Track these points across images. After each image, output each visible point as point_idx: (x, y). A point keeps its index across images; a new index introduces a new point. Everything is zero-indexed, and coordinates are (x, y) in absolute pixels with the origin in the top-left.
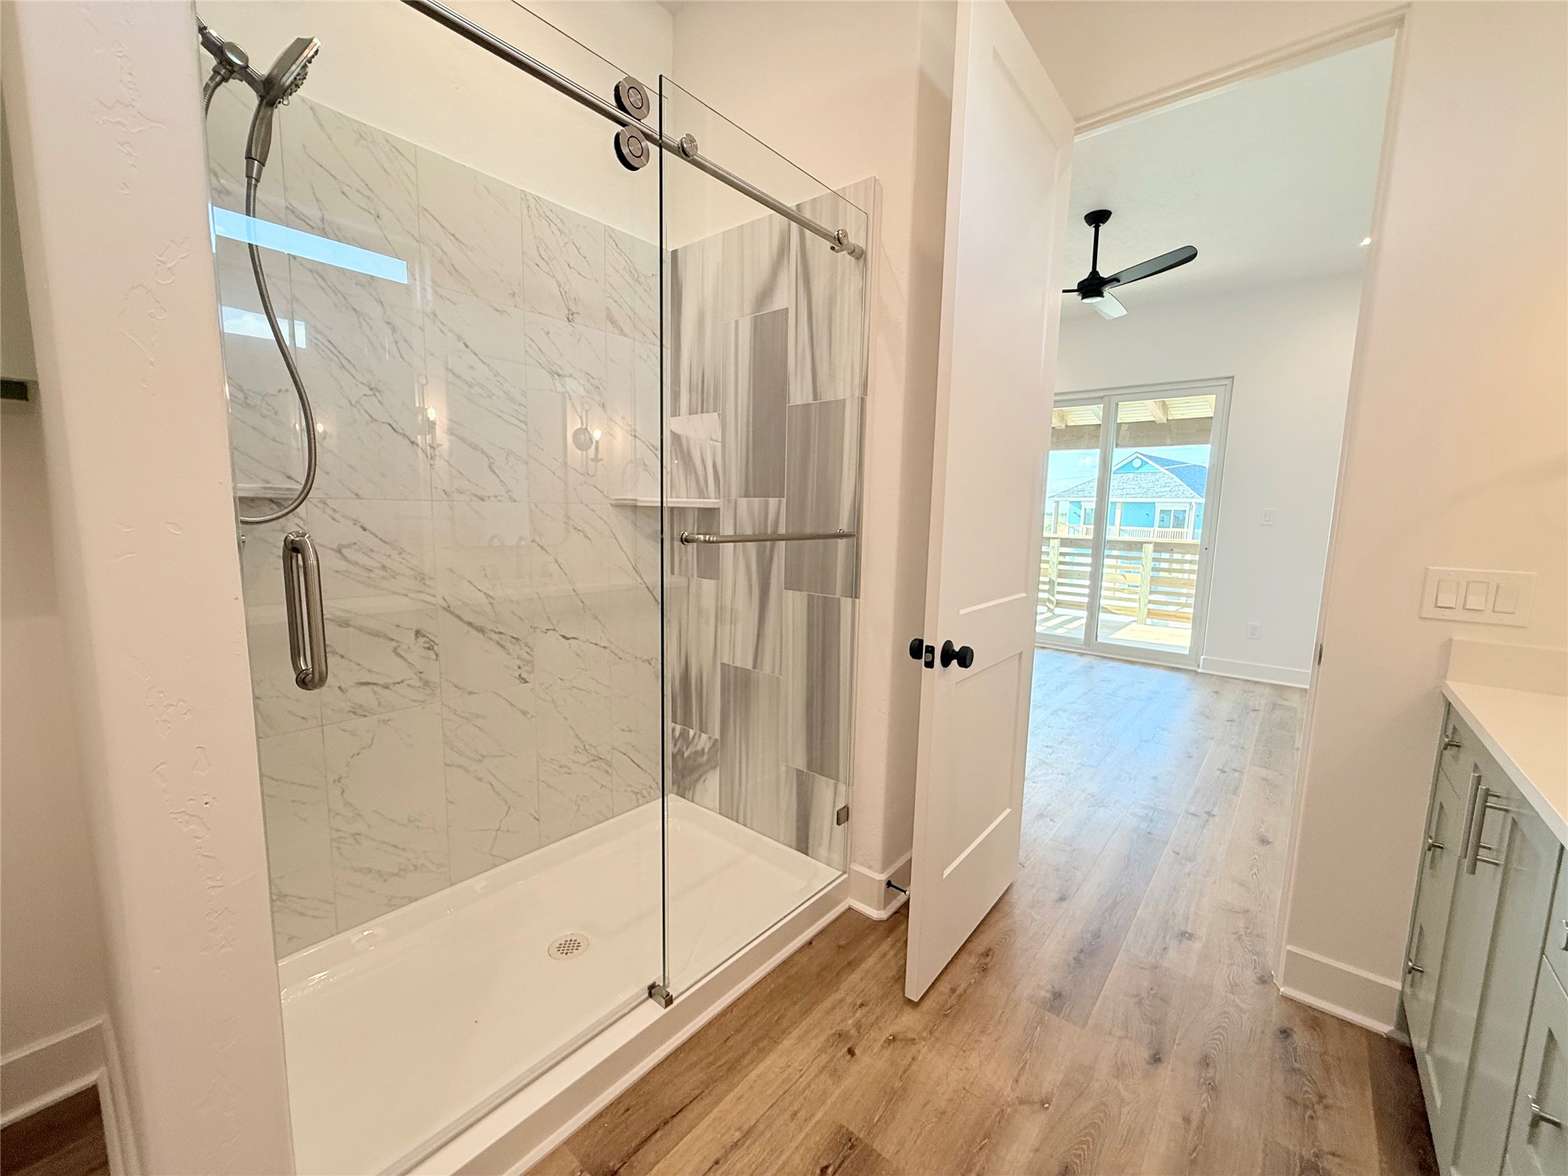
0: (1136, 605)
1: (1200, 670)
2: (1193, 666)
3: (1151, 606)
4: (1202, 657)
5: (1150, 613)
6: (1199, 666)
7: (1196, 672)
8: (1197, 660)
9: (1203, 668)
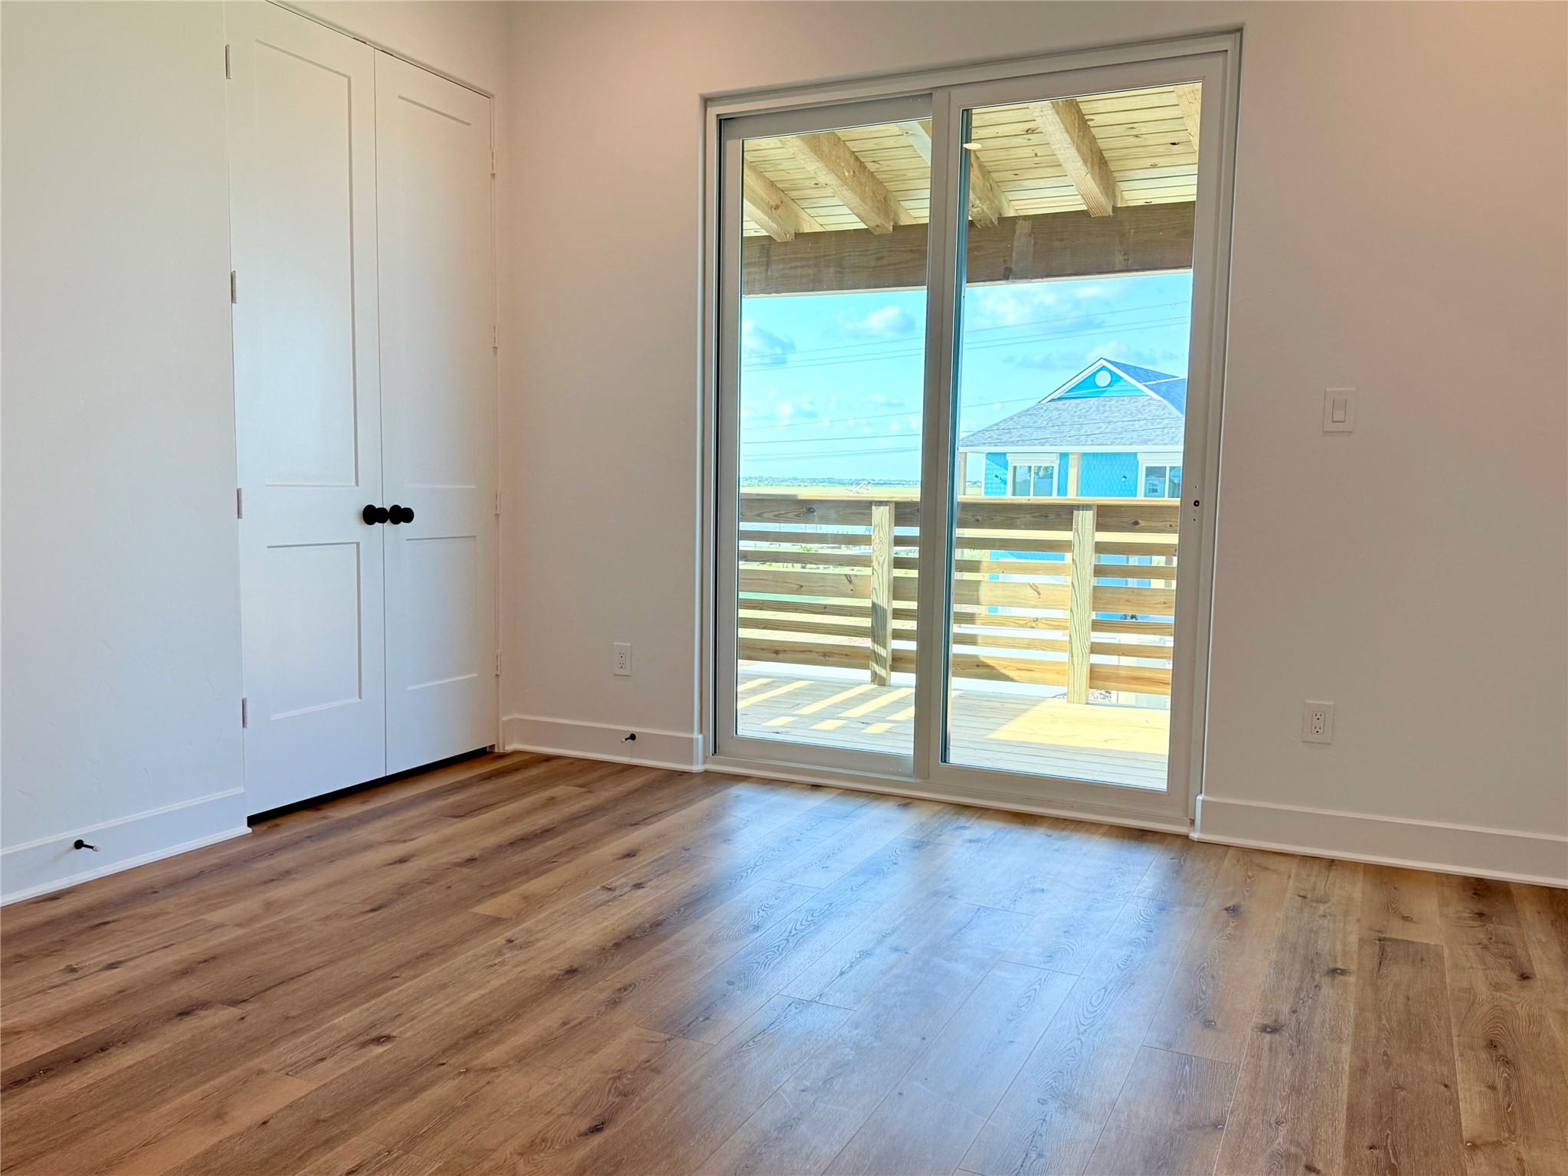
0: (1063, 657)
1: (1195, 835)
2: (1183, 824)
3: (1097, 659)
4: (1200, 798)
5: (1097, 677)
6: (1193, 822)
7: (1186, 837)
8: (1188, 807)
9: (1202, 831)
